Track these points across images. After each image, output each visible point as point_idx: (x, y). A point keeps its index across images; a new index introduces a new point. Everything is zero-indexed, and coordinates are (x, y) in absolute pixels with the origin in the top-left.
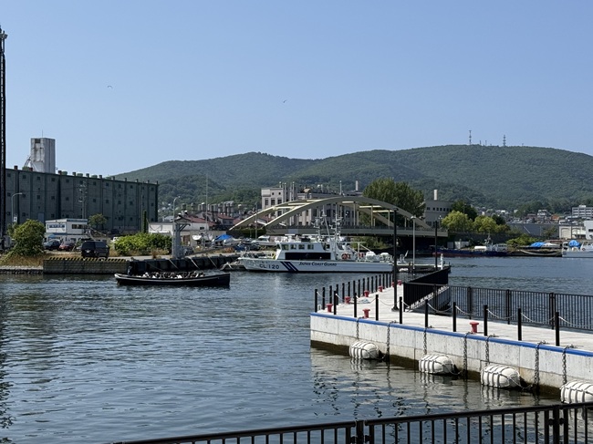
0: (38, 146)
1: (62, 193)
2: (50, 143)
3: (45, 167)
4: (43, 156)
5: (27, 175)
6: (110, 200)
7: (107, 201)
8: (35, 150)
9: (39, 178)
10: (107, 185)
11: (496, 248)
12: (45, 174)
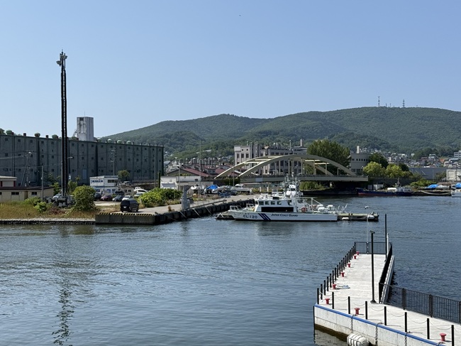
0: (82, 122)
1: (99, 155)
2: (90, 120)
3: (87, 138)
4: (85, 129)
5: (75, 143)
6: (131, 158)
7: (129, 160)
8: (80, 125)
9: (83, 145)
10: (129, 148)
11: (403, 189)
12: (87, 142)
